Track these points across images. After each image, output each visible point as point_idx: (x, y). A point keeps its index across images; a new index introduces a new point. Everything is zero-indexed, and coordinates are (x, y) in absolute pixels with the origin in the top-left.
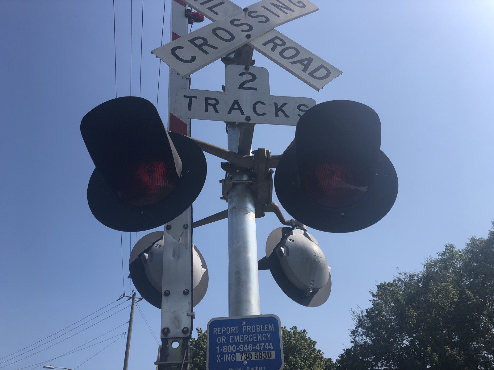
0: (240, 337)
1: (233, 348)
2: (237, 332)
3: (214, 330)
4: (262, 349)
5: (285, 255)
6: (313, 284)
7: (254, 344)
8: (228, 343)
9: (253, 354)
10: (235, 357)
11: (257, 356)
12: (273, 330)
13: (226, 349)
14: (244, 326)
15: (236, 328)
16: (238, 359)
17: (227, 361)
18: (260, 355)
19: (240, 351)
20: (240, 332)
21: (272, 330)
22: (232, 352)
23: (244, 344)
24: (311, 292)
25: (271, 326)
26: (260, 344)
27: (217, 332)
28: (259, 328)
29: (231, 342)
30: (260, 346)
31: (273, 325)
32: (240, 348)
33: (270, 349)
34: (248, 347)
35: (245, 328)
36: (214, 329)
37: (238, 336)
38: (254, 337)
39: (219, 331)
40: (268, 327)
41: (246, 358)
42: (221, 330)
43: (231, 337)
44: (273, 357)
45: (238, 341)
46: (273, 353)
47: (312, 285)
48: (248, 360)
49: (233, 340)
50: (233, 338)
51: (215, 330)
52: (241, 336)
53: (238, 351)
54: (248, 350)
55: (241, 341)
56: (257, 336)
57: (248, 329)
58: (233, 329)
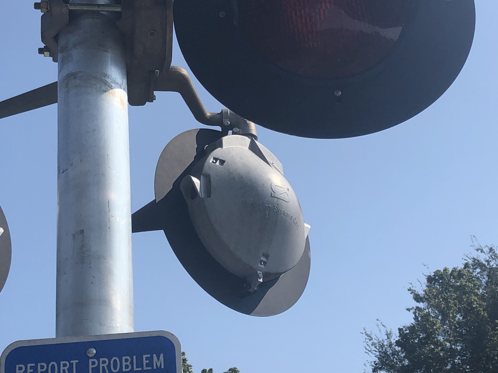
3: (17, 368)
5: (202, 195)
6: (265, 263)
12: (163, 367)
14: (92, 358)
15: (71, 365)
21: (159, 366)
24: (261, 280)
25: (158, 359)
27: (26, 372)
28: (128, 363)
31: (162, 355)
35: (93, 363)
36: (18, 366)
39: (29, 371)
40: (151, 359)
42: (35, 368)
47: (263, 266)
51: (20, 368)
57: (101, 365)
58: (65, 365)
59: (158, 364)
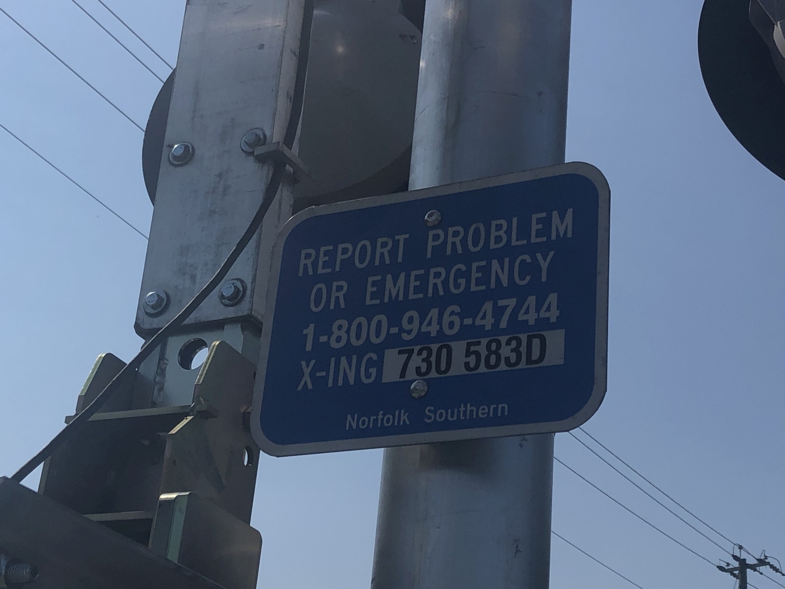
3: (303, 256)
25: (562, 219)
28: (501, 233)
38: (475, 275)
51: (308, 256)
53: (392, 341)
59: (560, 230)
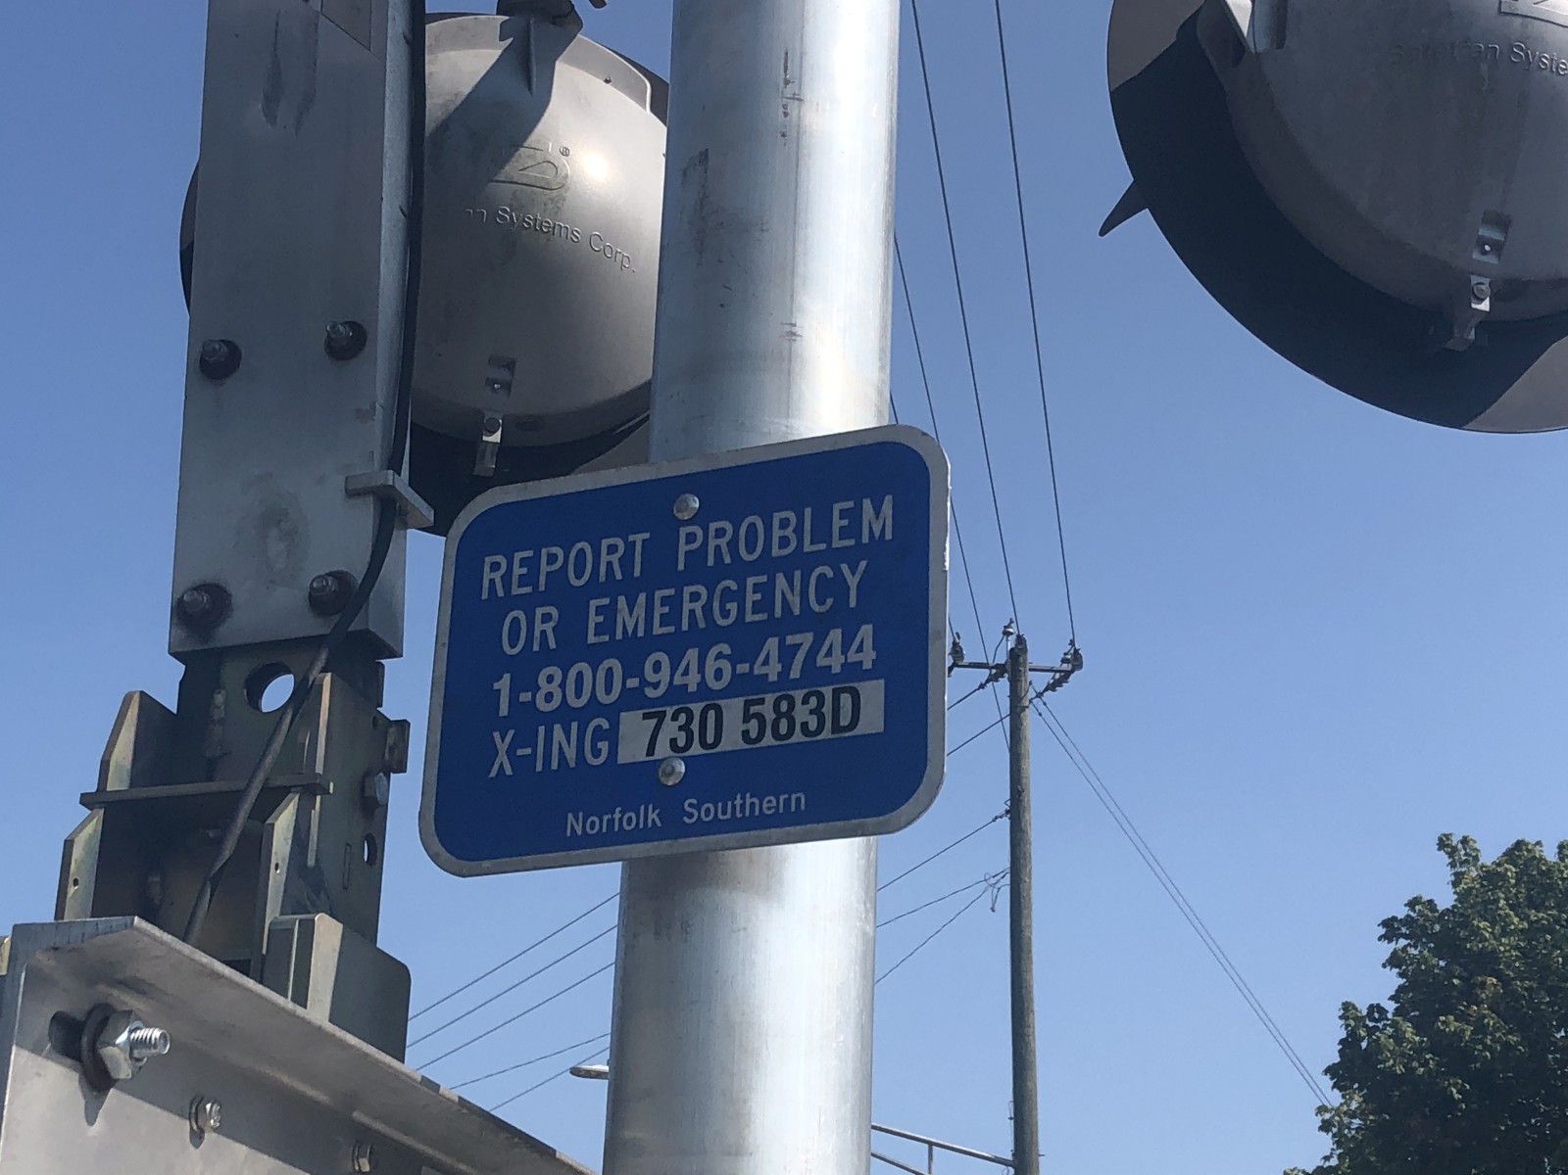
0: (657, 602)
1: (605, 680)
2: (637, 572)
4: (795, 674)
6: (1497, 248)
7: (745, 642)
8: (571, 649)
9: (733, 708)
10: (612, 736)
11: (761, 718)
12: (888, 536)
13: (554, 687)
14: (687, 523)
15: (630, 547)
16: (632, 751)
17: (554, 765)
18: (779, 715)
19: (650, 693)
20: (660, 570)
21: (877, 534)
22: (594, 707)
23: (675, 648)
24: (1485, 306)
26: (790, 640)
27: (507, 579)
29: (592, 639)
30: (787, 654)
31: (888, 499)
32: (650, 676)
33: (853, 671)
34: (701, 669)
35: (691, 537)
36: (488, 560)
37: (642, 597)
39: (518, 571)
40: (854, 516)
41: (681, 743)
42: (532, 564)
43: (594, 603)
44: (872, 720)
45: (641, 634)
46: (873, 694)
47: (1492, 259)
48: (696, 749)
49: (607, 626)
50: (609, 612)
52: (659, 594)
54: (702, 684)
55: (657, 630)
56: (767, 589)
57: (712, 543)
58: (612, 549)
